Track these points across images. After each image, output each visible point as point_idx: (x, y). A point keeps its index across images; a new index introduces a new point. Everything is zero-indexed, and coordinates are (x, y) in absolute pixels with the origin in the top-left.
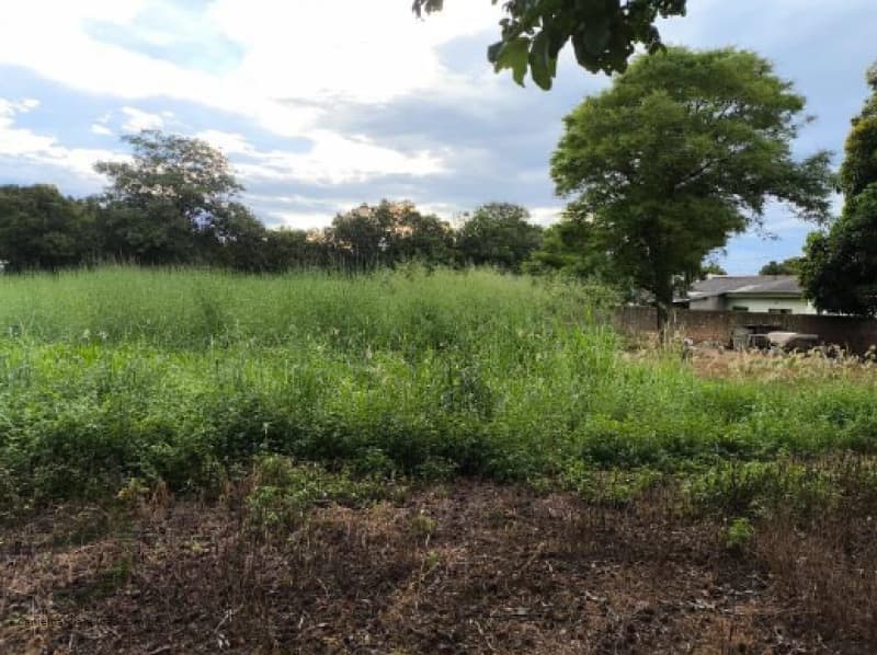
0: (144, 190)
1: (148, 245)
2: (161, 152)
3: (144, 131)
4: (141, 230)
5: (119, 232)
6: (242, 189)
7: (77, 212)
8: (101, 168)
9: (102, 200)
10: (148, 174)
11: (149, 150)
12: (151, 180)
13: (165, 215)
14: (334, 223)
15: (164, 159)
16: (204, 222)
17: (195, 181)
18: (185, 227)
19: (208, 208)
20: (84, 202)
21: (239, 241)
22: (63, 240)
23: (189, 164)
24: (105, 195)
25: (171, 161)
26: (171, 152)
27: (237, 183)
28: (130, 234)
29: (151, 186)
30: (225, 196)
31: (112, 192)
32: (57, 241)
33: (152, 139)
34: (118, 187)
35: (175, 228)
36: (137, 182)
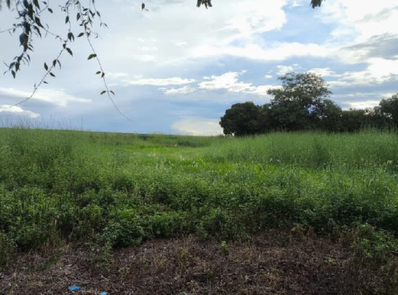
0: (287, 99)
1: (287, 122)
2: (294, 82)
3: (287, 74)
4: (285, 117)
5: (276, 118)
6: (330, 92)
7: (260, 111)
8: (269, 92)
9: (270, 105)
10: (288, 92)
11: (289, 82)
12: (289, 94)
13: (295, 109)
14: (380, 105)
15: (295, 85)
16: (312, 110)
17: (309, 92)
18: (303, 113)
19: (314, 104)
20: (262, 107)
21: (328, 118)
22: (255, 123)
23: (306, 85)
24: (271, 103)
25: (299, 85)
26: (298, 81)
27: (328, 90)
28: (280, 119)
29: (289, 97)
30: (322, 97)
31: (274, 101)
32: (253, 124)
33: (290, 77)
34: (276, 99)
35: (299, 114)
36: (284, 96)
